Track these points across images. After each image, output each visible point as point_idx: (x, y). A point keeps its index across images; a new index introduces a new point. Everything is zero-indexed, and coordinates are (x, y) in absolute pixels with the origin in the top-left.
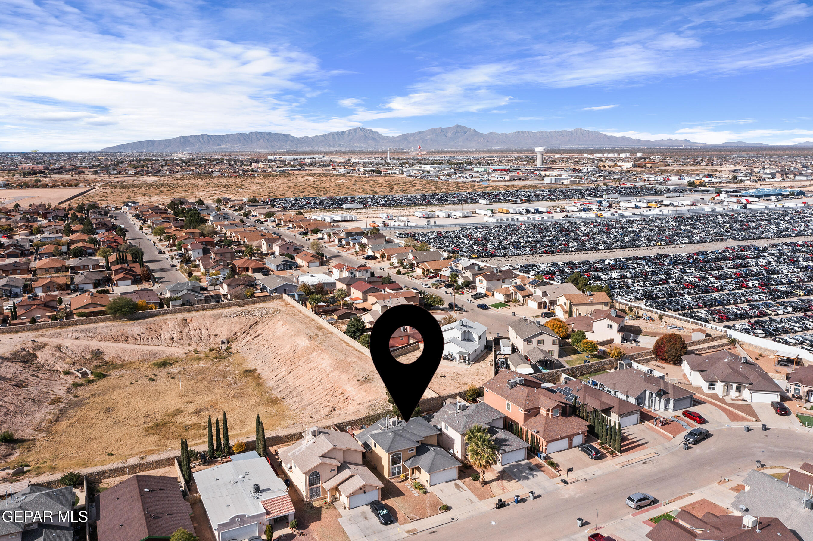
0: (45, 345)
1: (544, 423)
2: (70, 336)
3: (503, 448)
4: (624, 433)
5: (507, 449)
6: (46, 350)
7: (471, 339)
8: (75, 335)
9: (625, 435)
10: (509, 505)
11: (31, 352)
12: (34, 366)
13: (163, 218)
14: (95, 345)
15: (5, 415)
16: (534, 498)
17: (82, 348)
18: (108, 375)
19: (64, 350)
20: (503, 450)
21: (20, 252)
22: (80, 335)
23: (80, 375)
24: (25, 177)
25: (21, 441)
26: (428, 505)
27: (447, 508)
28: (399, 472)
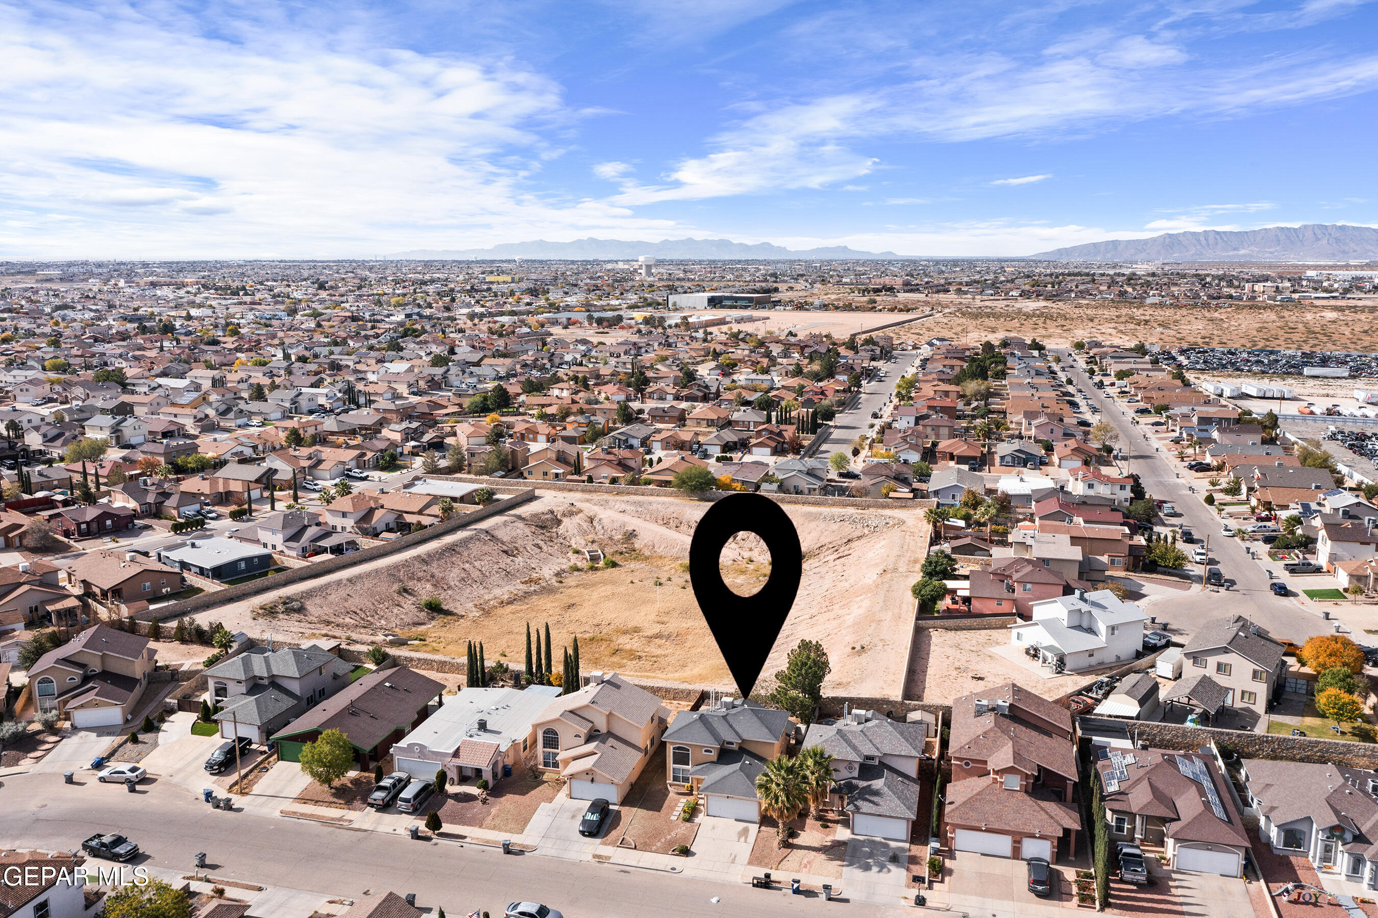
0: (581, 511)
1: (975, 792)
2: (617, 507)
3: (860, 803)
4: (1175, 880)
6: (577, 519)
7: (1095, 629)
8: (623, 507)
9: (1171, 883)
10: (780, 889)
11: (559, 517)
12: (548, 534)
14: (633, 523)
15: (459, 581)
16: (830, 899)
17: (616, 525)
18: (621, 566)
19: (595, 523)
20: (855, 805)
22: (629, 508)
23: (588, 558)
25: (448, 613)
26: (669, 837)
27: (685, 852)
28: (686, 780)
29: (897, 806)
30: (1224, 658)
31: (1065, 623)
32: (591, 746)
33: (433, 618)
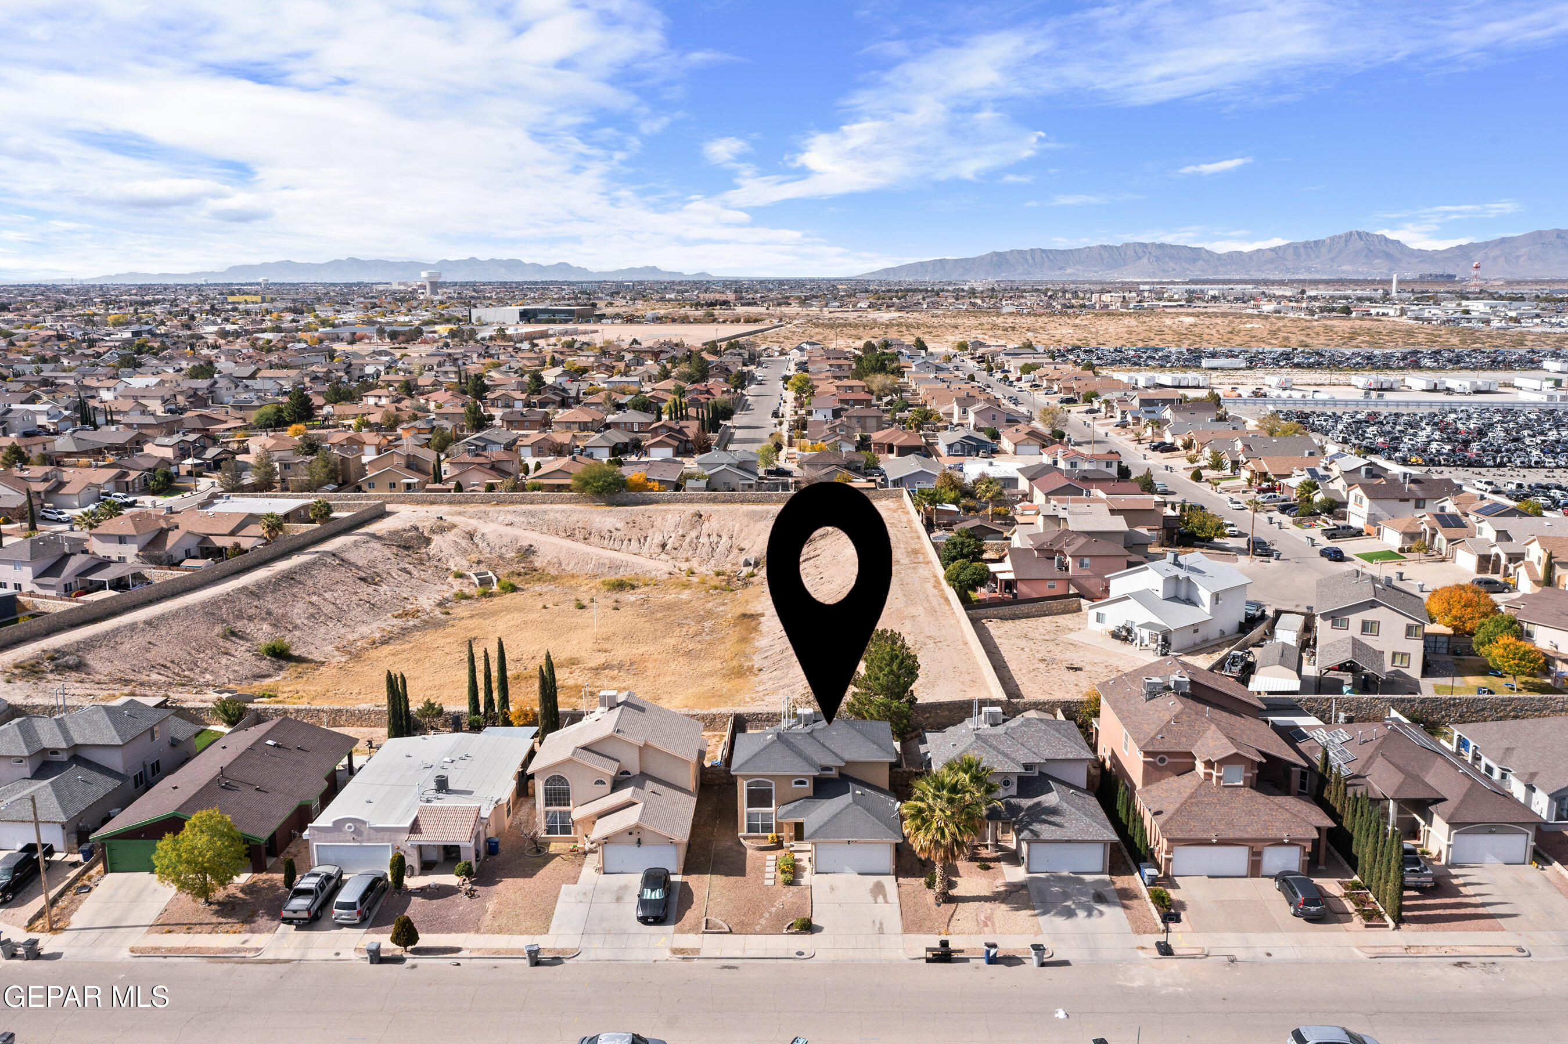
0: (454, 526)
1: (1186, 795)
2: (500, 519)
3: (1036, 827)
4: (1456, 877)
5: (1046, 831)
6: (450, 536)
7: (1195, 599)
8: (510, 518)
9: (1455, 881)
10: (966, 960)
11: (426, 534)
12: (416, 556)
13: (831, 366)
14: (528, 537)
15: (308, 618)
16: (1043, 965)
17: (506, 540)
18: (523, 590)
19: (476, 540)
20: (1032, 831)
21: (558, 399)
22: (517, 519)
23: (477, 582)
24: (697, 310)
25: (300, 660)
26: (773, 910)
27: (808, 927)
28: (767, 828)
29: (1088, 826)
30: (1369, 615)
31: (1160, 594)
32: (625, 794)
33: (281, 668)
